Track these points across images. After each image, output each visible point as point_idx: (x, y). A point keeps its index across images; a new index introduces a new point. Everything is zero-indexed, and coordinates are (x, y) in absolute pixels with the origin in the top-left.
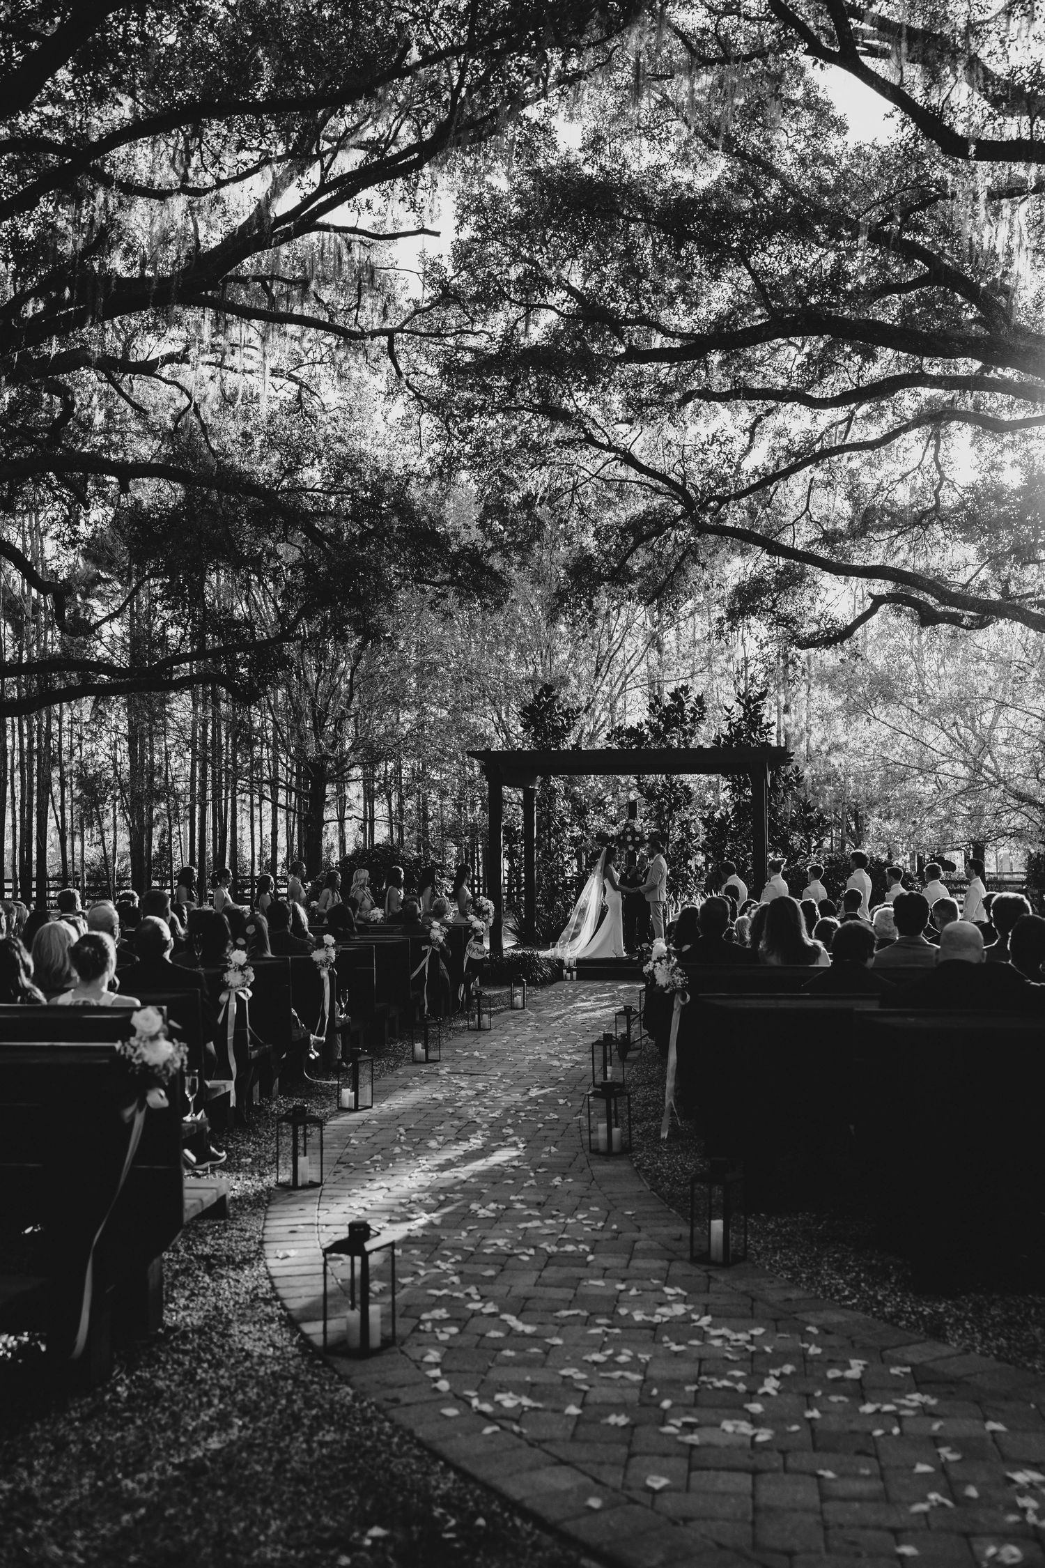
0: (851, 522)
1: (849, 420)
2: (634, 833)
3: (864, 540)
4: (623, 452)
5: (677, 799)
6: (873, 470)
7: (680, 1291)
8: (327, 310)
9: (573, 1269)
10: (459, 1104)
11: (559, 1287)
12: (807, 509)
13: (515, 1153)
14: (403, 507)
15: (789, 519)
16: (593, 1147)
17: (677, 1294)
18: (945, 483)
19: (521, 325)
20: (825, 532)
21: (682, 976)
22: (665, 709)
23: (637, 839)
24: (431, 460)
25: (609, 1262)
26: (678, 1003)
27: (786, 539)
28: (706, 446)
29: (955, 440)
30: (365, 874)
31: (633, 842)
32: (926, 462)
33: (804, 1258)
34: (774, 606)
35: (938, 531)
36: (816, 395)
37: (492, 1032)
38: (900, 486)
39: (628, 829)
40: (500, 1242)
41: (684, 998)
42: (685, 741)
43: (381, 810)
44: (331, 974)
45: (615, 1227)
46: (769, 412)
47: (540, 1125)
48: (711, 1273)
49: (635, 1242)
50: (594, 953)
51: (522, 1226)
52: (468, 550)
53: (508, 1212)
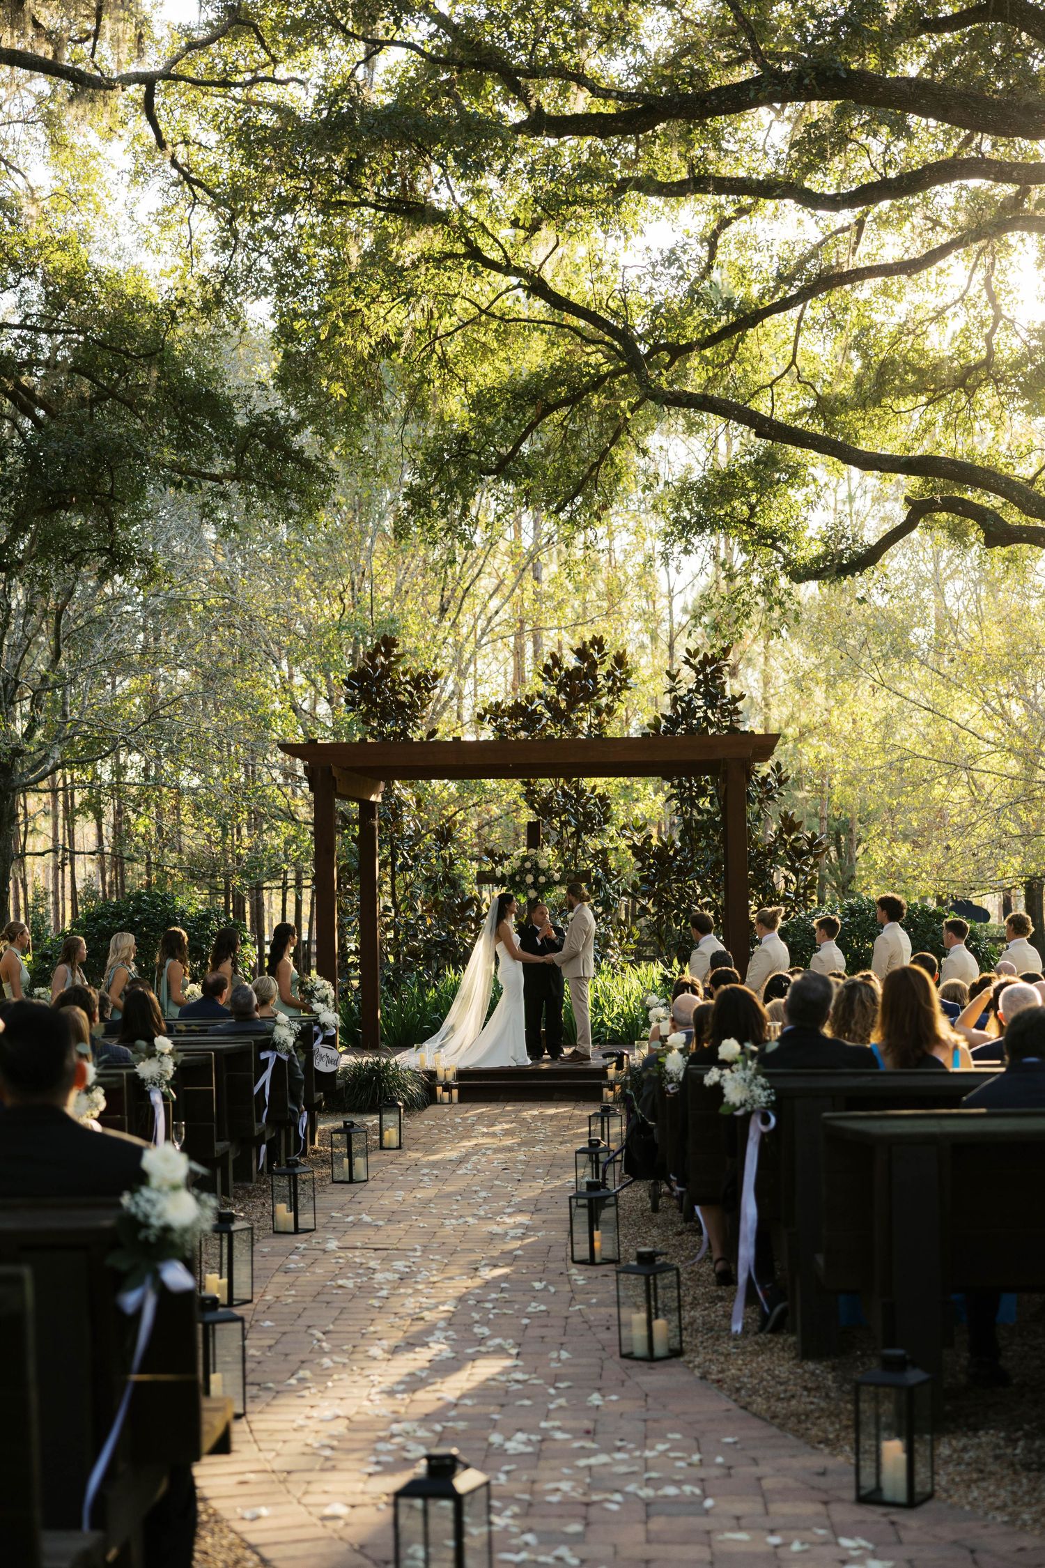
0: (859, 383)
1: (860, 223)
2: (537, 870)
3: (878, 411)
4: (529, 276)
5: (589, 816)
6: (890, 302)
7: (863, 1543)
8: (49, 40)
9: (691, 1519)
10: (384, 1293)
11: (685, 1543)
12: (793, 362)
13: (508, 1363)
14: (156, 352)
15: (763, 378)
16: (625, 1350)
17: (860, 1548)
18: (1001, 324)
19: (360, 73)
20: (819, 398)
21: (764, 1089)
22: (569, 674)
23: (542, 879)
24: (204, 282)
25: (739, 1508)
26: (756, 1129)
27: (762, 406)
28: (659, 269)
29: (1014, 257)
30: (129, 940)
31: (535, 885)
32: (972, 292)
33: (1013, 1493)
34: (752, 513)
35: (987, 396)
36: (816, 189)
37: (371, 1184)
38: (932, 328)
39: (528, 865)
40: (565, 1486)
41: (766, 1121)
42: (600, 725)
43: (86, 833)
44: (165, 1097)
45: (720, 1460)
46: (742, 211)
47: (525, 1321)
48: (894, 1518)
49: (759, 1479)
50: (483, 1059)
51: (582, 1462)
52: (264, 423)
53: (545, 1445)
